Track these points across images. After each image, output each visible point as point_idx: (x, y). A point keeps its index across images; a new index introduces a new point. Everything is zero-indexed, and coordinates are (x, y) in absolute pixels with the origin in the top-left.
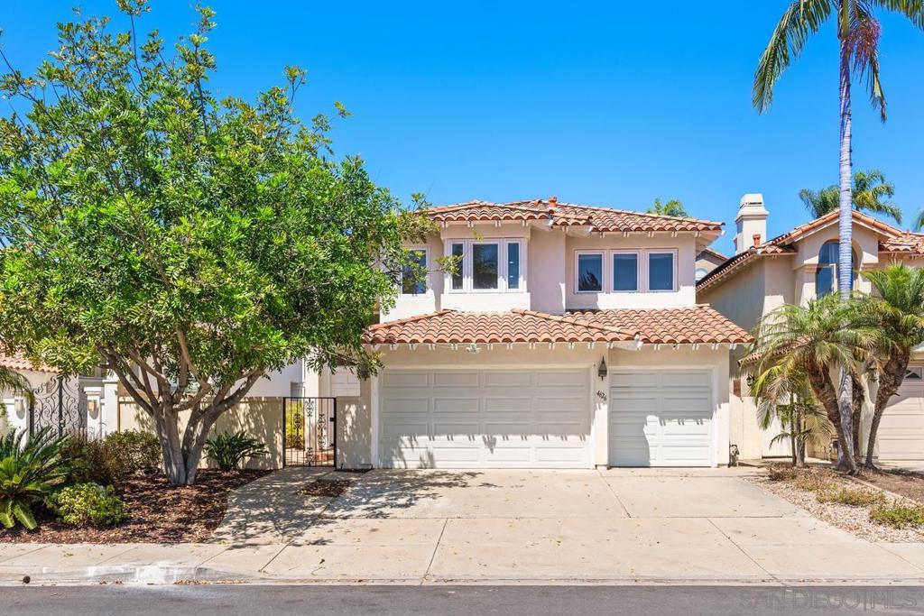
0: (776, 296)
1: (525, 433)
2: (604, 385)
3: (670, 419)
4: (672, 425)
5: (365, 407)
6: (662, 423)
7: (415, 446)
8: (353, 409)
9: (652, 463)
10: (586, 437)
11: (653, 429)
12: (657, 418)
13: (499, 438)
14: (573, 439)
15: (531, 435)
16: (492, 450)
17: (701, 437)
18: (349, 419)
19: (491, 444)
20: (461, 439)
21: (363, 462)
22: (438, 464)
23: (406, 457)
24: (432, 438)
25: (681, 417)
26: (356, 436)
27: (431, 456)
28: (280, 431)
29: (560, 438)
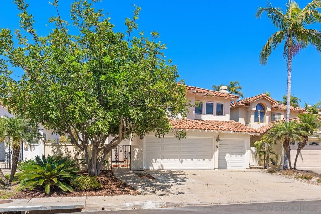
0: (242, 119)
1: (192, 158)
2: (217, 144)
3: (233, 154)
4: (233, 156)
5: (141, 149)
6: (231, 156)
7: (157, 162)
8: (137, 150)
9: (228, 168)
10: (211, 160)
11: (228, 158)
12: (229, 154)
13: (184, 160)
14: (207, 160)
15: (194, 159)
16: (182, 164)
17: (241, 160)
18: (136, 153)
19: (182, 162)
20: (172, 160)
21: (141, 168)
22: (164, 168)
23: (154, 166)
24: (162, 160)
25: (236, 154)
26: (138, 159)
27: (162, 166)
28: (111, 157)
29: (203, 160)
